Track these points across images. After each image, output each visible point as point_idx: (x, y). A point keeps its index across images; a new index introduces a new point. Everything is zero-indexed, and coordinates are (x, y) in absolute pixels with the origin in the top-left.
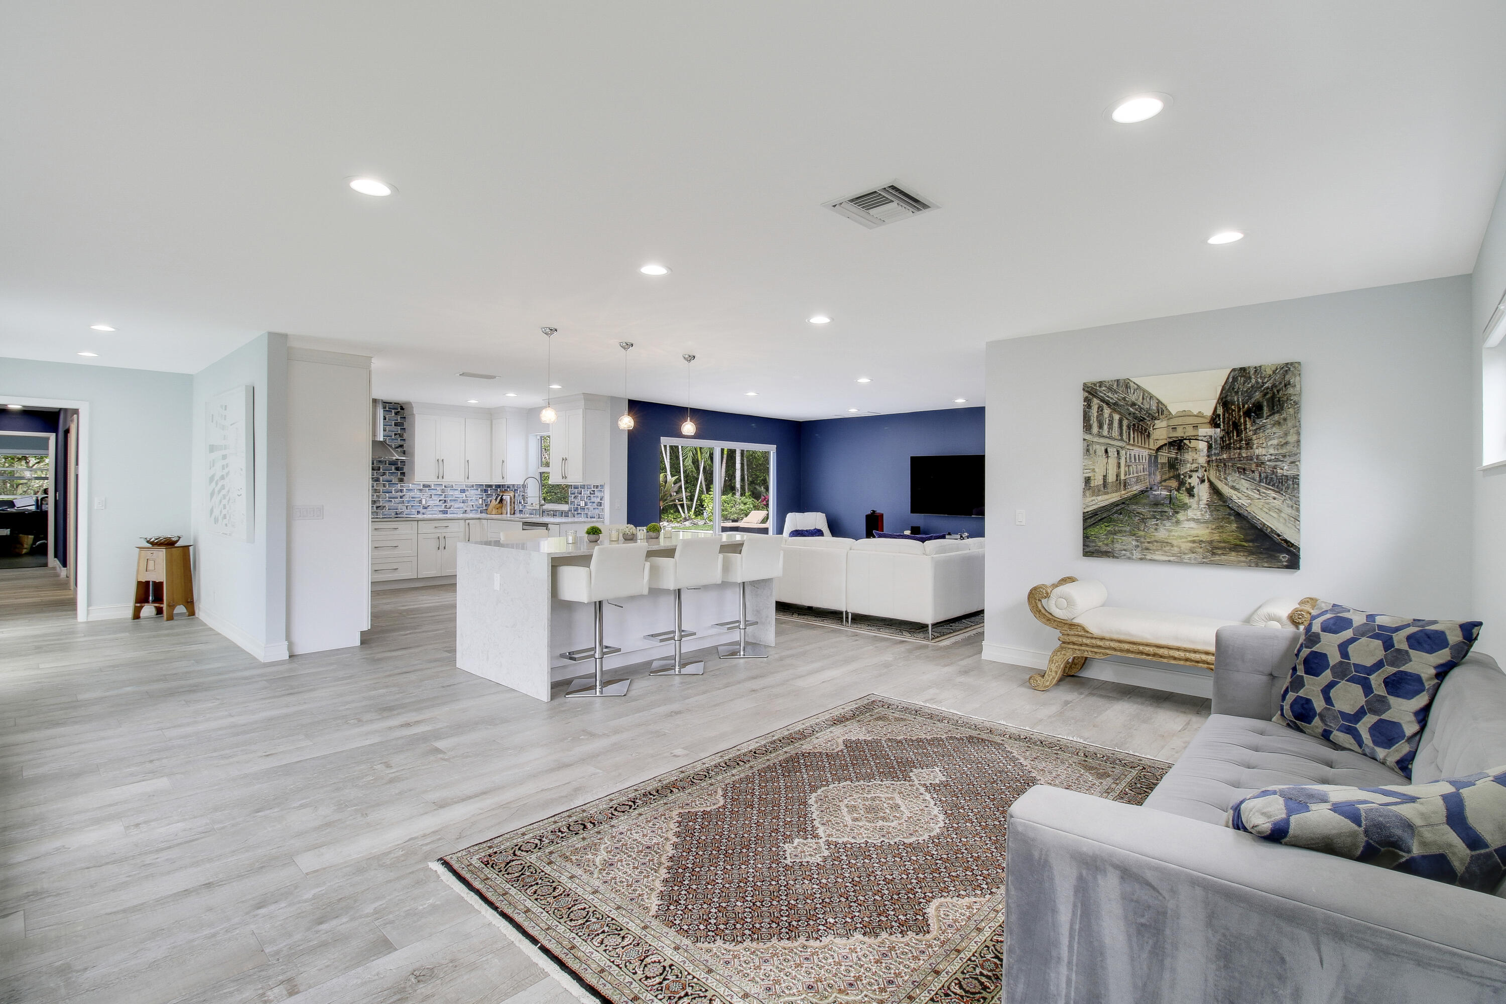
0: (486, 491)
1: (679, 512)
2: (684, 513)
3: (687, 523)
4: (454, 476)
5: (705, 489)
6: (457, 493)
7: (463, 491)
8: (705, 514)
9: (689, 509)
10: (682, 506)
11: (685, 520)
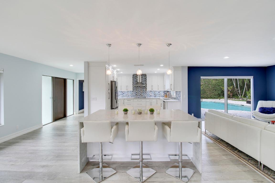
0: (164, 92)
1: (238, 96)
2: (240, 96)
3: (241, 99)
4: (155, 89)
5: (247, 90)
6: (158, 93)
7: (159, 92)
8: (247, 97)
9: (241, 95)
10: (239, 94)
11: (240, 98)
